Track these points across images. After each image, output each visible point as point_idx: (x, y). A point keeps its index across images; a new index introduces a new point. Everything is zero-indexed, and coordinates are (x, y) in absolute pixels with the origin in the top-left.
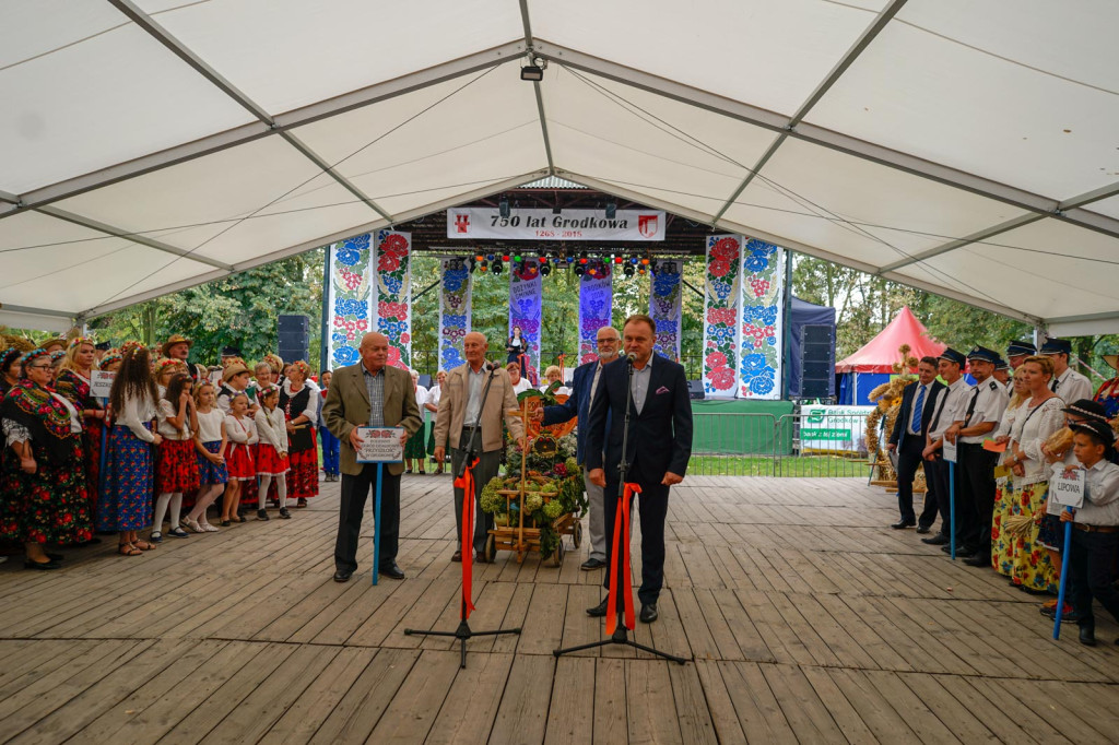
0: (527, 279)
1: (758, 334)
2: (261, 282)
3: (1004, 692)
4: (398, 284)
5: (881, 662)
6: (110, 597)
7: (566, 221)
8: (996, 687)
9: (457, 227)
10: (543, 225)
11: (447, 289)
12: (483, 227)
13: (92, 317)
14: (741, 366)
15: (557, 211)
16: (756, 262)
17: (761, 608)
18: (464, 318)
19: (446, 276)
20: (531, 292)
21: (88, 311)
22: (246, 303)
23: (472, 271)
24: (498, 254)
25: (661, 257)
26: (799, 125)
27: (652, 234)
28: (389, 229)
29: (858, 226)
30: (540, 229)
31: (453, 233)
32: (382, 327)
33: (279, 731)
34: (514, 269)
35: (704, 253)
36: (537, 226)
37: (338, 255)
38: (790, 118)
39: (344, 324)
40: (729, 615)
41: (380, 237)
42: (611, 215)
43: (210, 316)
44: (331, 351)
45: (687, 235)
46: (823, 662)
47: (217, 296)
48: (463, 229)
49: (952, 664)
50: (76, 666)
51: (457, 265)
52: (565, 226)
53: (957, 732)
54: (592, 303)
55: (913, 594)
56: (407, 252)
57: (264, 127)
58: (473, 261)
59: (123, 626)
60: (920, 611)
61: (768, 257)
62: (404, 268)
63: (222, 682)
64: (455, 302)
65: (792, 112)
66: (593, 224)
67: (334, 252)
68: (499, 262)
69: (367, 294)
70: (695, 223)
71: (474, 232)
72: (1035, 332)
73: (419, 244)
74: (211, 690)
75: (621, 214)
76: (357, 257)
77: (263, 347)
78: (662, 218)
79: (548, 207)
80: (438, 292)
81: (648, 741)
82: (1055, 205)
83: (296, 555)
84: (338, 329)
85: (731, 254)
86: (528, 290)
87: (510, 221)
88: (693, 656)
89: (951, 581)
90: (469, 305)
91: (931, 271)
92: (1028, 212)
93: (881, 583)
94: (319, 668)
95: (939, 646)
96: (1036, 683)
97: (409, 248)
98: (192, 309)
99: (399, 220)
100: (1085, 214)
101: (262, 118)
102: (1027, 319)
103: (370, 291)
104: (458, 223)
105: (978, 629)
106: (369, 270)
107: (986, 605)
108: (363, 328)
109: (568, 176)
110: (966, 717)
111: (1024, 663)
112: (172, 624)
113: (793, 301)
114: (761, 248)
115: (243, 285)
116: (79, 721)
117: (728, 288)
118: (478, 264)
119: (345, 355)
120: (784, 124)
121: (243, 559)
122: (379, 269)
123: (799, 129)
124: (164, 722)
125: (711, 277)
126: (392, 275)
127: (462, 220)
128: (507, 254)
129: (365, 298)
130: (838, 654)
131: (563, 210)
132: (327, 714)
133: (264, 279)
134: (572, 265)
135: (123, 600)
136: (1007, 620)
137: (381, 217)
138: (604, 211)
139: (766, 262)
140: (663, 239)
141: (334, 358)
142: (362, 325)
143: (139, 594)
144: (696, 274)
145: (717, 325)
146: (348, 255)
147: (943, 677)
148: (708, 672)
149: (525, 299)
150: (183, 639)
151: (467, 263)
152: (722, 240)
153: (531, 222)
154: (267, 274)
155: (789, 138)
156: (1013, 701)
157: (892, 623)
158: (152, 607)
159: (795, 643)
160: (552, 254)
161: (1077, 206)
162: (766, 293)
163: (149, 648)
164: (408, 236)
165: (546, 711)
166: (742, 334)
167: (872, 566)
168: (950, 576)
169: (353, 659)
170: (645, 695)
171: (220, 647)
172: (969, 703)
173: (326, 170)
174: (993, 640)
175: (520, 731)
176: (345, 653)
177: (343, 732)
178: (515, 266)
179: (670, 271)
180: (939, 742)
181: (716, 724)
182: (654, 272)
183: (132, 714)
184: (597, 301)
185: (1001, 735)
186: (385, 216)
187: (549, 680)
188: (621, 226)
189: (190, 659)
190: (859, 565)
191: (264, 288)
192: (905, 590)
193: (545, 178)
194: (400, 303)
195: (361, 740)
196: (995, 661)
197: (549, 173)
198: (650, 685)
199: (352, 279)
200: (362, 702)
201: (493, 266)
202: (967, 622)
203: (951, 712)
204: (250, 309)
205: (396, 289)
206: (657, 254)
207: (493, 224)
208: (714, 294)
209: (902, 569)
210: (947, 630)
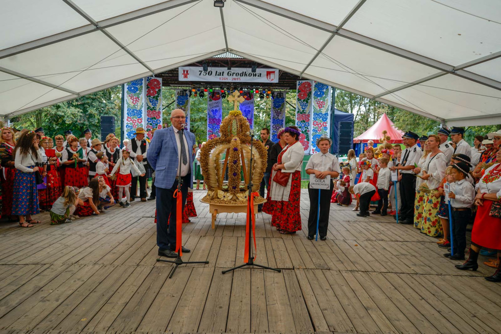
0: (215, 100)
1: (320, 126)
2: (92, 100)
3: (427, 280)
4: (156, 102)
5: (374, 268)
6: (28, 246)
7: (233, 73)
8: (423, 278)
9: (183, 75)
10: (223, 75)
11: (179, 104)
12: (195, 75)
13: (12, 116)
14: (312, 140)
15: (229, 69)
16: (319, 93)
17: (323, 246)
19: (178, 98)
20: (217, 106)
21: (10, 114)
22: (85, 111)
23: (190, 96)
24: (202, 88)
25: (276, 90)
26: (341, 30)
27: (272, 80)
28: (152, 76)
29: (366, 77)
30: (221, 77)
31: (181, 78)
32: (149, 122)
33: (111, 303)
34: (209, 95)
35: (296, 89)
36: (220, 75)
37: (128, 88)
38: (337, 27)
39: (131, 120)
40: (309, 249)
41: (148, 80)
42: (254, 71)
43: (68, 117)
44: (126, 133)
45: (288, 80)
46: (350, 269)
47: (71, 107)
48: (186, 76)
49: (404, 269)
50: (15, 276)
51: (183, 93)
52: (233, 75)
53: (407, 297)
54: (245, 111)
55: (388, 239)
56: (160, 87)
57: (93, 27)
58: (190, 92)
59: (35, 258)
60: (391, 247)
61: (325, 90)
62: (159, 95)
63: (83, 282)
65: (338, 24)
66: (246, 75)
67: (126, 87)
68: (202, 92)
69: (142, 106)
70: (292, 74)
71: (190, 78)
73: (166, 84)
74: (78, 286)
75: (258, 71)
76: (137, 89)
78: (277, 72)
79: (225, 67)
80: (175, 105)
81: (275, 304)
82: (452, 68)
83: (114, 226)
84: (129, 122)
85: (308, 89)
86: (216, 105)
87: (207, 73)
88: (294, 267)
89: (404, 233)
90: (189, 112)
91: (398, 98)
92: (441, 71)
93: (375, 235)
94: (127, 275)
95: (399, 262)
96: (440, 276)
97: (161, 85)
98: (60, 113)
99: (157, 72)
100: (465, 72)
101: (92, 23)
102: (438, 119)
103: (143, 105)
104: (184, 74)
105: (415, 254)
106: (143, 95)
107: (419, 244)
108: (140, 123)
109: (235, 52)
110: (410, 291)
111: (435, 268)
112: (59, 257)
113: (335, 110)
114: (321, 87)
115: (83, 102)
116: (17, 301)
117: (306, 105)
118: (193, 93)
119: (132, 135)
120: (334, 29)
121: (89, 228)
122: (147, 95)
123: (340, 32)
124: (57, 300)
125: (299, 100)
126: (153, 98)
127: (186, 72)
128: (206, 88)
129: (141, 109)
130: (356, 265)
131: (232, 68)
132: (132, 295)
133: (93, 99)
135: (34, 247)
136: (428, 250)
137: (149, 71)
138: (251, 69)
139: (324, 93)
140: (277, 82)
141: (127, 136)
142: (140, 121)
143: (41, 244)
144: (292, 98)
145: (301, 122)
146: (133, 88)
147: (401, 274)
148: (300, 274)
149: (214, 109)
150: (64, 264)
151: (188, 93)
152: (304, 83)
153: (217, 74)
154: (94, 97)
155: (336, 36)
156: (430, 284)
157: (379, 252)
158: (48, 250)
159: (337, 261)
160: (227, 88)
161: (462, 69)
162: (324, 107)
163: (48, 268)
164: (160, 80)
165: (229, 292)
166: (312, 126)
167: (370, 228)
168: (403, 231)
169: (143, 271)
171: (81, 267)
172: (412, 285)
173: (123, 48)
174: (422, 259)
175: (218, 301)
176: (138, 269)
177: (140, 303)
178: (210, 94)
179: (280, 97)
180: (400, 302)
181: (304, 296)
182: (273, 97)
183: (41, 298)
184: (247, 110)
185: (426, 298)
186: (150, 70)
187: (231, 279)
188: (258, 76)
189: (68, 272)
190: (364, 227)
191: (93, 103)
192: (384, 238)
193: (224, 53)
194: (157, 111)
195: (148, 306)
196: (422, 267)
197: (226, 51)
198: (275, 280)
199: (135, 100)
200: (147, 290)
201: (199, 94)
202: (411, 251)
203: (404, 289)
204: (87, 113)
205: (155, 104)
206: (274, 89)
207: (200, 75)
208: (300, 107)
209: (383, 229)
210: (402, 254)
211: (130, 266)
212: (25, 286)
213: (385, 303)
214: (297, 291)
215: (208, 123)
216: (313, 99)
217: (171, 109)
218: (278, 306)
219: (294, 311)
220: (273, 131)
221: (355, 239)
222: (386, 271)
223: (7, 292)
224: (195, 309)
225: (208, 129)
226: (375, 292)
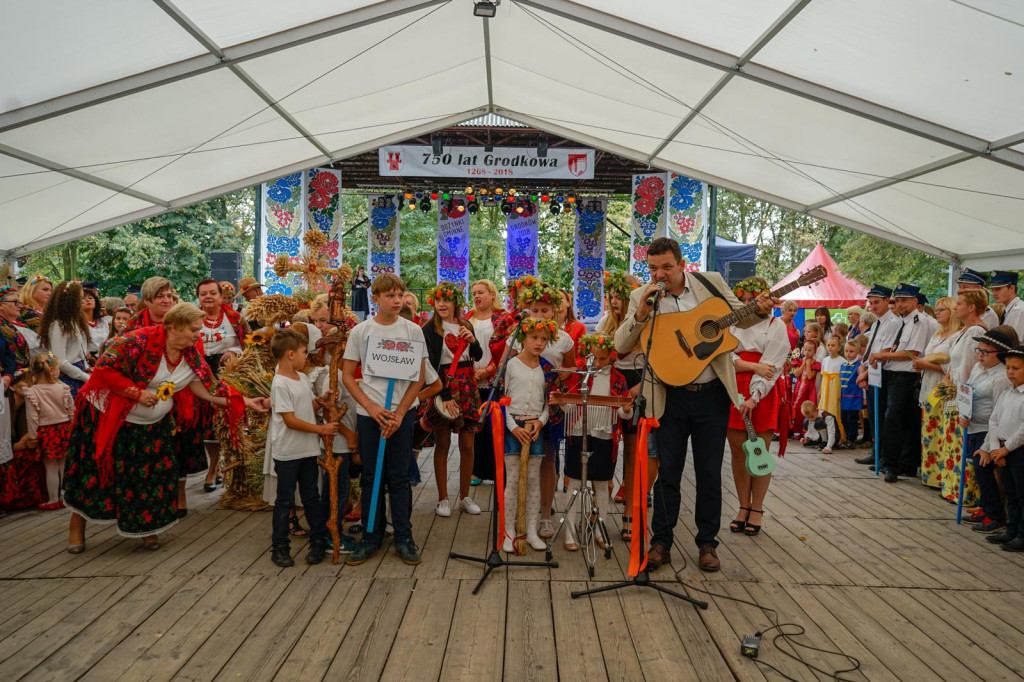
0: (455, 217)
2: (185, 219)
3: (971, 604)
4: (329, 222)
5: (853, 578)
7: (497, 160)
8: (962, 598)
9: (389, 165)
10: (474, 163)
11: (375, 226)
12: (416, 164)
13: (22, 254)
15: (489, 149)
16: (681, 201)
18: (392, 255)
19: (375, 213)
20: (459, 230)
22: (171, 241)
23: (400, 209)
24: (427, 192)
25: (584, 195)
26: (747, 64)
27: (581, 173)
28: (328, 166)
29: (793, 164)
30: (471, 167)
31: (385, 170)
34: (442, 207)
35: (630, 192)
36: (469, 163)
37: (269, 192)
38: (738, 58)
41: (311, 175)
42: (542, 153)
43: (134, 254)
45: (614, 173)
46: (800, 580)
47: (140, 233)
48: (394, 167)
49: (919, 579)
51: (385, 203)
52: (496, 164)
53: (940, 641)
54: (519, 240)
55: (865, 515)
56: (337, 189)
57: (215, 60)
58: (401, 199)
60: (877, 531)
61: (694, 195)
62: (334, 205)
63: (226, 615)
64: (384, 240)
65: (741, 53)
66: (524, 162)
67: (265, 189)
68: (427, 200)
69: (299, 231)
70: (626, 160)
71: (405, 170)
72: (951, 267)
73: (349, 182)
74: (216, 622)
75: (553, 153)
76: (289, 194)
77: (188, 285)
78: (591, 154)
79: (480, 145)
80: (366, 228)
81: (657, 658)
82: (986, 145)
84: (270, 266)
85: (657, 193)
86: (455, 227)
87: (441, 158)
88: (678, 578)
89: (897, 501)
90: (397, 243)
91: (858, 209)
92: (960, 151)
93: (837, 507)
94: (318, 599)
95: (900, 561)
96: (998, 594)
97: (339, 185)
98: (116, 247)
99: (339, 157)
100: (1014, 154)
101: (212, 50)
102: (944, 255)
103: (302, 228)
104: (390, 161)
105: (933, 546)
106: (301, 207)
107: (935, 524)
109: (507, 114)
110: (942, 626)
111: (983, 576)
113: (717, 238)
114: (687, 186)
115: (167, 222)
116: (87, 658)
117: (653, 226)
118: (407, 202)
119: (278, 293)
120: (731, 63)
122: (310, 206)
123: (746, 69)
124: (176, 656)
125: (637, 215)
126: (323, 212)
127: (394, 158)
128: (435, 192)
129: (296, 236)
130: (812, 572)
131: (494, 148)
132: (338, 643)
133: (188, 217)
134: (500, 204)
136: (957, 536)
137: (322, 154)
138: (536, 150)
139: (691, 201)
140: (592, 177)
144: (621, 214)
145: (643, 262)
146: (279, 193)
147: (913, 590)
149: (452, 237)
151: (395, 201)
152: (648, 179)
153: (463, 160)
154: (191, 211)
155: (736, 78)
156: (982, 612)
157: (854, 542)
159: (769, 563)
161: (1006, 147)
162: (692, 230)
163: (141, 584)
164: (338, 174)
165: (551, 633)
168: (896, 497)
170: (643, 616)
171: (214, 581)
172: (943, 614)
173: (272, 105)
174: (949, 556)
175: (532, 653)
176: (340, 585)
177: (359, 660)
178: (442, 203)
179: (595, 210)
180: (926, 651)
181: (717, 641)
182: (579, 209)
183: (140, 650)
184: (523, 238)
185: (979, 641)
186: (326, 153)
187: (548, 605)
188: (551, 165)
189: (186, 593)
190: (809, 489)
191: (188, 226)
192: (857, 511)
193: (483, 116)
194: (331, 241)
195: (379, 667)
196: (955, 574)
197: (487, 111)
198: (645, 606)
199: (284, 217)
200: (370, 631)
201: (421, 203)
202: (921, 539)
203: (929, 623)
204: (175, 247)
205: (327, 226)
206: (582, 192)
207: (425, 163)
208: (640, 232)
209: (849, 492)
210: (906, 547)
211: (320, 580)
212: (99, 624)
213: (895, 654)
214: (698, 630)
215: (439, 267)
216: (668, 213)
217: (357, 235)
218: (664, 663)
219: (701, 673)
220: (581, 283)
221: (796, 514)
222: (879, 584)
223: (61, 638)
224: (484, 671)
225: (439, 280)
226: (868, 630)
